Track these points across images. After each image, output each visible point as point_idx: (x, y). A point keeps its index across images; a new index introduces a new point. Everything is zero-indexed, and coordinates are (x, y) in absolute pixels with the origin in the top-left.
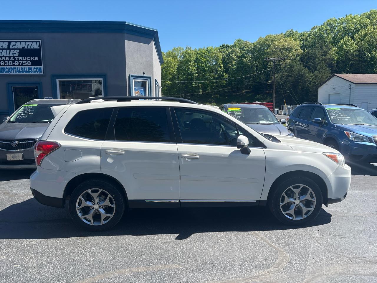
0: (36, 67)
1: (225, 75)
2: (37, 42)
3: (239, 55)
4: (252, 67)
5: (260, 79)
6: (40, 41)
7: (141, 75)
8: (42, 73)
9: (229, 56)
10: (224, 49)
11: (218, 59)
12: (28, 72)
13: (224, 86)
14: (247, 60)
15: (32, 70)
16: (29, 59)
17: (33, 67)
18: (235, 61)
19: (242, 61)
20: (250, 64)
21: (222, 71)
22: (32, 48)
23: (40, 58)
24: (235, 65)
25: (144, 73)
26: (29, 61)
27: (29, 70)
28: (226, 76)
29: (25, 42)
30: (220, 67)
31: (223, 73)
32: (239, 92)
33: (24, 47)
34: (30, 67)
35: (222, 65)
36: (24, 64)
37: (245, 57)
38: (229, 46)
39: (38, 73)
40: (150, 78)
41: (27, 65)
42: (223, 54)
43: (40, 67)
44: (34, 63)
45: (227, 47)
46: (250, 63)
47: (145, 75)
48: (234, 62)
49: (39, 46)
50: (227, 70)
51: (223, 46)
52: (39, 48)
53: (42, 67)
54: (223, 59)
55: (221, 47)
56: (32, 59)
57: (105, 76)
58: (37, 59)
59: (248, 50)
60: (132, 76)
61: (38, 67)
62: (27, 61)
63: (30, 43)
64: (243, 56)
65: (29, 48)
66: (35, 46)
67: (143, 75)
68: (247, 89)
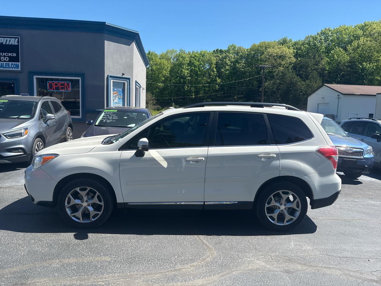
0: (13, 63)
1: (217, 79)
2: (15, 38)
3: (233, 60)
4: (245, 73)
5: (253, 86)
6: (19, 37)
7: (120, 76)
8: (20, 69)
9: (223, 60)
10: (218, 54)
11: (212, 63)
12: (6, 68)
13: (216, 91)
14: (241, 66)
15: (9, 66)
16: (6, 54)
17: (10, 63)
18: (229, 67)
19: (236, 67)
20: (243, 70)
21: (214, 76)
22: (10, 44)
23: (18, 55)
24: (228, 70)
25: (123, 74)
26: (6, 56)
27: (6, 66)
28: (219, 80)
29: (4, 37)
30: (213, 71)
31: (216, 77)
32: (231, 98)
33: (3, 43)
34: (8, 63)
35: (215, 70)
36: (1, 60)
37: (239, 63)
38: (223, 51)
39: (16, 69)
40: (129, 79)
41: (5, 61)
42: (217, 59)
43: (17, 63)
44: (12, 59)
45: (221, 51)
46: (243, 68)
47: (124, 76)
48: (227, 67)
49: (18, 42)
50: (220, 75)
51: (217, 50)
52: (17, 44)
53: (19, 63)
54: (217, 64)
55: (214, 51)
56: (9, 54)
57: (83, 75)
58: (15, 55)
59: (241, 56)
60: (111, 77)
61: (16, 63)
62: (5, 56)
63: (9, 39)
64: (237, 61)
65: (7, 43)
66: (13, 42)
67: (122, 76)
68: (239, 95)
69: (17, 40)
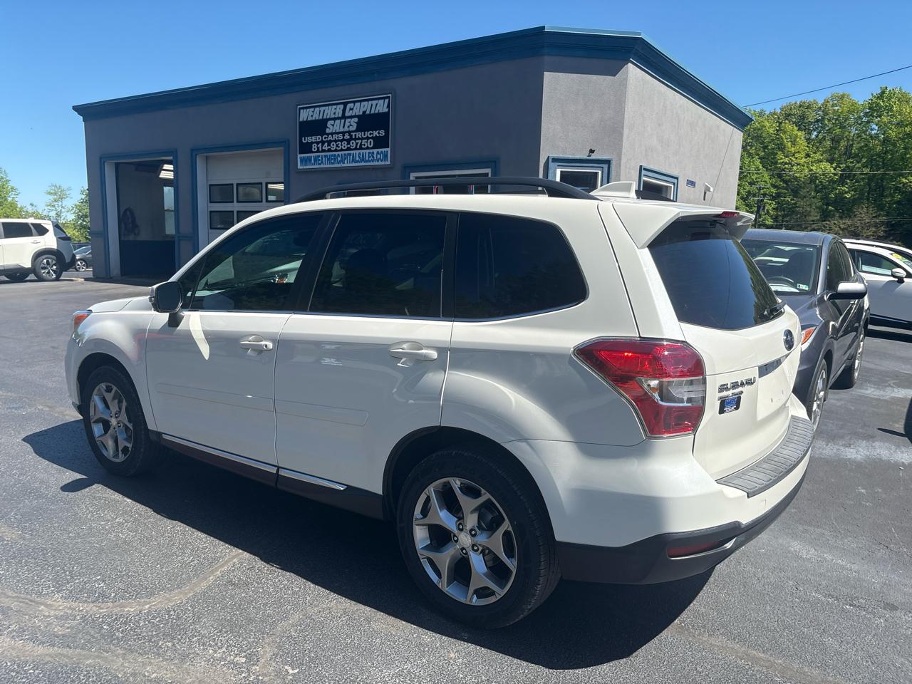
0: (380, 150)
2: (384, 98)
6: (390, 95)
7: (585, 157)
8: (388, 163)
12: (369, 161)
15: (373, 157)
16: (370, 134)
17: (375, 151)
22: (377, 112)
23: (387, 133)
25: (592, 151)
26: (371, 138)
27: (369, 157)
29: (368, 100)
33: (366, 111)
34: (371, 151)
36: (363, 146)
39: (383, 163)
40: (608, 162)
41: (367, 148)
43: (386, 149)
44: (380, 143)
47: (593, 157)
49: (388, 106)
52: (387, 110)
53: (389, 150)
56: (376, 133)
57: (495, 162)
58: (382, 133)
60: (555, 160)
61: (383, 150)
62: (368, 138)
63: (374, 102)
65: (372, 112)
66: (381, 107)
67: (589, 156)
69: (387, 101)
